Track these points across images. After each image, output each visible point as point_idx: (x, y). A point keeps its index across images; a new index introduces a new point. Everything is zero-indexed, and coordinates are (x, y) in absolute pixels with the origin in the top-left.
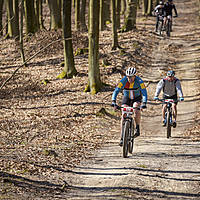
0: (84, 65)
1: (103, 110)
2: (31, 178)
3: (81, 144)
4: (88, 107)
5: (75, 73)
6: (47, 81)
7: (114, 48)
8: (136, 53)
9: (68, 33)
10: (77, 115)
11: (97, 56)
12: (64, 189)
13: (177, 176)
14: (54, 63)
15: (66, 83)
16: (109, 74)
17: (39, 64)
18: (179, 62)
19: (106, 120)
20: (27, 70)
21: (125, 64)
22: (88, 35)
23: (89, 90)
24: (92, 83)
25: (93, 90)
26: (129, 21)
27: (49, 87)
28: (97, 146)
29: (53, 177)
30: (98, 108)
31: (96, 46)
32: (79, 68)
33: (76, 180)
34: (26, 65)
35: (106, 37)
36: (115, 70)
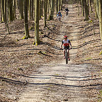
0: (33, 34)
1: (40, 52)
2: (13, 79)
3: (32, 66)
4: (34, 50)
5: (29, 37)
6: (18, 40)
7: (45, 27)
8: (54, 29)
9: (26, 21)
10: (30, 54)
11: (38, 30)
12: (26, 84)
13: (71, 79)
14: (21, 33)
15: (26, 41)
16: (43, 37)
17: (15, 33)
18: (71, 33)
19: (42, 56)
20: (10, 36)
21: (49, 33)
22: (35, 22)
23: (35, 44)
24: (36, 41)
25: (36, 44)
26: (51, 16)
27: (19, 43)
28: (38, 67)
29: (22, 79)
30: (38, 51)
31: (38, 26)
32: (30, 35)
33: (31, 80)
34: (10, 34)
35: (42, 22)
36: (45, 36)
